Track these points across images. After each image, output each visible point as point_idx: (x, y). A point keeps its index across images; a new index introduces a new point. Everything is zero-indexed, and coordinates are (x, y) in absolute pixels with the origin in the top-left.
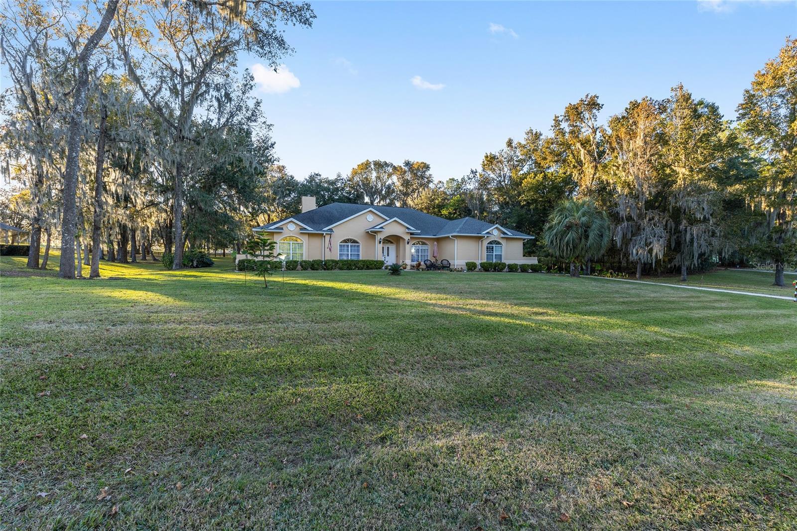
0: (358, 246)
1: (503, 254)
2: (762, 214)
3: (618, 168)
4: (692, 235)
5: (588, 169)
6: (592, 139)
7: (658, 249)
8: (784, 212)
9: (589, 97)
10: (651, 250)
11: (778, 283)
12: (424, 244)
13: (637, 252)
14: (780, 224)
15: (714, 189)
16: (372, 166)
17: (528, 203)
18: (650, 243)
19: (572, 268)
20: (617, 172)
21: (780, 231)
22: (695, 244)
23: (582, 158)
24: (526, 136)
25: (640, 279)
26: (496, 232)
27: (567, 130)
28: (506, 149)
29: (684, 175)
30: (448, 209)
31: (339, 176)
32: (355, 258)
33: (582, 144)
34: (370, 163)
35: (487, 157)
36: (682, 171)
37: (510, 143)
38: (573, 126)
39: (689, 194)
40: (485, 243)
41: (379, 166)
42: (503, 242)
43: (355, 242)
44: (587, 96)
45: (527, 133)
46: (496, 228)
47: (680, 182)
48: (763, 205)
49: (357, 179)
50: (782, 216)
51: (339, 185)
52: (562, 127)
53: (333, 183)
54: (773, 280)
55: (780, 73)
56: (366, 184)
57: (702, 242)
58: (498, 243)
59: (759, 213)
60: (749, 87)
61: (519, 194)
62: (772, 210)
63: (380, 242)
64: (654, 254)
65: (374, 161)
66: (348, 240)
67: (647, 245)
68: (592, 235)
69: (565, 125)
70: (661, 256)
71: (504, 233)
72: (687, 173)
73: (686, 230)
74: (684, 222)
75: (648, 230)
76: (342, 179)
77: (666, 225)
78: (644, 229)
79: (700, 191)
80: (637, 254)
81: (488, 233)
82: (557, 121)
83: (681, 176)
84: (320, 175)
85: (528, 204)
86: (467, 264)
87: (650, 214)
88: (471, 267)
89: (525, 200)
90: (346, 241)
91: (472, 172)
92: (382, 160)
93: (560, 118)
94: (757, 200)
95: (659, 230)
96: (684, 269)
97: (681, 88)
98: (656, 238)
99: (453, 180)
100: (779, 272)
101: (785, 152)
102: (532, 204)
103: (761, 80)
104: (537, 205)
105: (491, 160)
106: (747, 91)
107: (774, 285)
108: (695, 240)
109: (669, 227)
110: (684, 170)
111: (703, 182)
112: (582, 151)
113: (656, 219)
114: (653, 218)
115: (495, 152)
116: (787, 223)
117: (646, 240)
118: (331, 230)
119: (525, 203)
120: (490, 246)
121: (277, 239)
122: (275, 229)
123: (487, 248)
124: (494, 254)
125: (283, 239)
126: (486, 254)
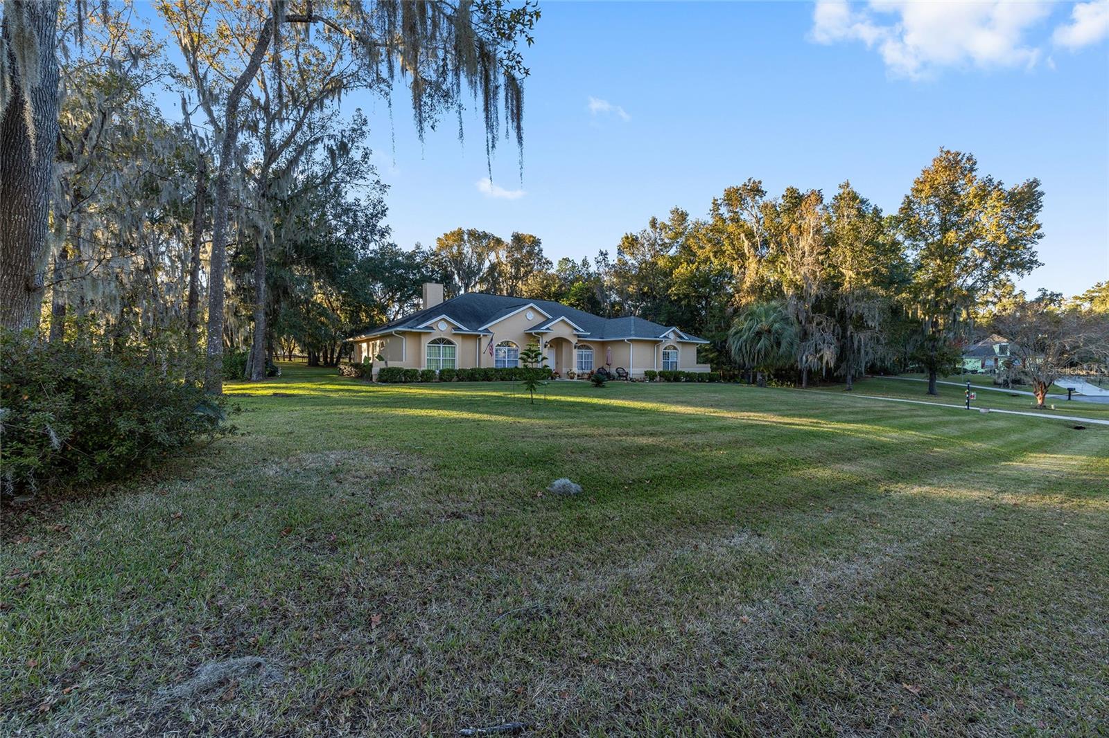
0: (517, 350)
1: (679, 361)
2: (917, 322)
3: (785, 265)
4: (859, 341)
5: (752, 265)
6: (755, 230)
7: (829, 355)
8: (937, 320)
9: (752, 181)
10: (821, 358)
11: (931, 392)
12: (588, 348)
13: (807, 360)
14: (933, 332)
15: (883, 296)
16: (466, 237)
17: (679, 298)
18: (820, 350)
19: (759, 377)
20: (784, 270)
21: (933, 339)
22: (863, 352)
23: (746, 251)
24: (671, 216)
25: (806, 387)
26: (672, 336)
27: (727, 215)
28: (649, 230)
29: (850, 278)
30: (568, 299)
31: (418, 247)
33: (746, 235)
34: (463, 232)
36: (849, 274)
37: (653, 223)
38: (733, 212)
39: (858, 299)
40: (662, 349)
41: (476, 236)
42: (679, 347)
43: (512, 345)
44: (750, 180)
45: (672, 212)
46: (673, 331)
47: (846, 285)
48: (919, 313)
49: (444, 253)
50: (935, 324)
51: (418, 259)
52: (720, 212)
53: (411, 256)
54: (927, 390)
55: (936, 183)
56: (458, 261)
57: (869, 349)
58: (675, 348)
59: (915, 320)
60: (909, 193)
61: (669, 286)
62: (927, 318)
63: (546, 346)
64: (824, 361)
65: (468, 230)
66: (506, 342)
67: (817, 351)
68: (784, 344)
69: (723, 210)
70: (832, 365)
71: (681, 337)
72: (854, 276)
73: (852, 337)
74: (851, 327)
75: (817, 335)
76: (423, 252)
77: (834, 331)
78: (812, 334)
79: (870, 297)
80: (807, 361)
81: (665, 337)
82: (716, 206)
83: (847, 279)
84: (396, 246)
85: (680, 300)
86: (646, 373)
87: (817, 318)
88: (651, 376)
89: (675, 294)
90: (502, 344)
91: (601, 253)
92: (480, 230)
93: (719, 202)
94: (914, 307)
95: (828, 336)
96: (849, 377)
97: (848, 185)
98: (826, 345)
99: (567, 260)
100: (932, 380)
101: (938, 261)
102: (684, 299)
103: (920, 187)
104: (689, 301)
105: (631, 242)
106: (908, 197)
107: (928, 393)
108: (862, 347)
109: (836, 331)
110: (851, 273)
111: (871, 288)
112: (746, 242)
113: (824, 323)
114: (821, 323)
115: (636, 231)
116: (939, 331)
117: (816, 345)
119: (676, 298)
120: (666, 352)
121: (427, 340)
122: (423, 328)
123: (663, 354)
124: (670, 361)
125: (432, 342)
126: (662, 361)
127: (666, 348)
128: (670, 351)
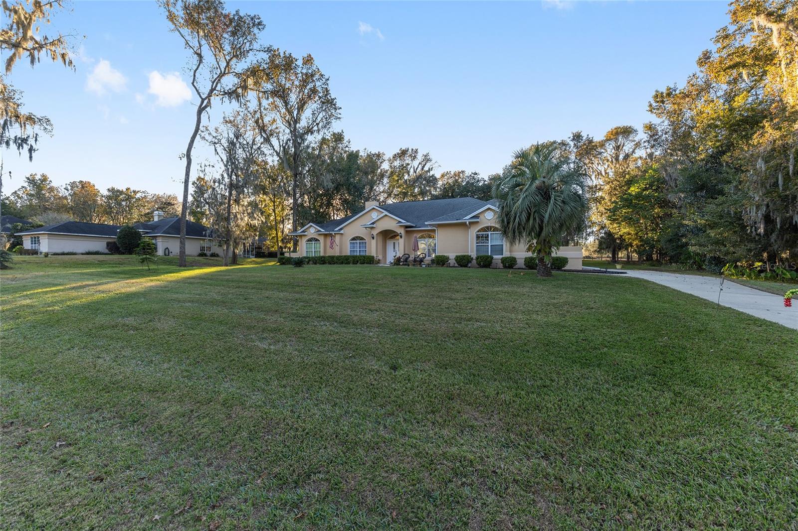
0: (366, 243)
1: (504, 244)
12: (431, 236)
26: (490, 216)
32: (364, 254)
43: (362, 239)
58: (497, 229)
63: (373, 238)
66: (357, 237)
81: (474, 218)
86: (435, 258)
90: (353, 239)
120: (482, 234)
121: (304, 240)
122: (301, 232)
123: (478, 237)
124: (490, 244)
125: (308, 240)
126: (475, 245)
127: (483, 230)
128: (489, 233)
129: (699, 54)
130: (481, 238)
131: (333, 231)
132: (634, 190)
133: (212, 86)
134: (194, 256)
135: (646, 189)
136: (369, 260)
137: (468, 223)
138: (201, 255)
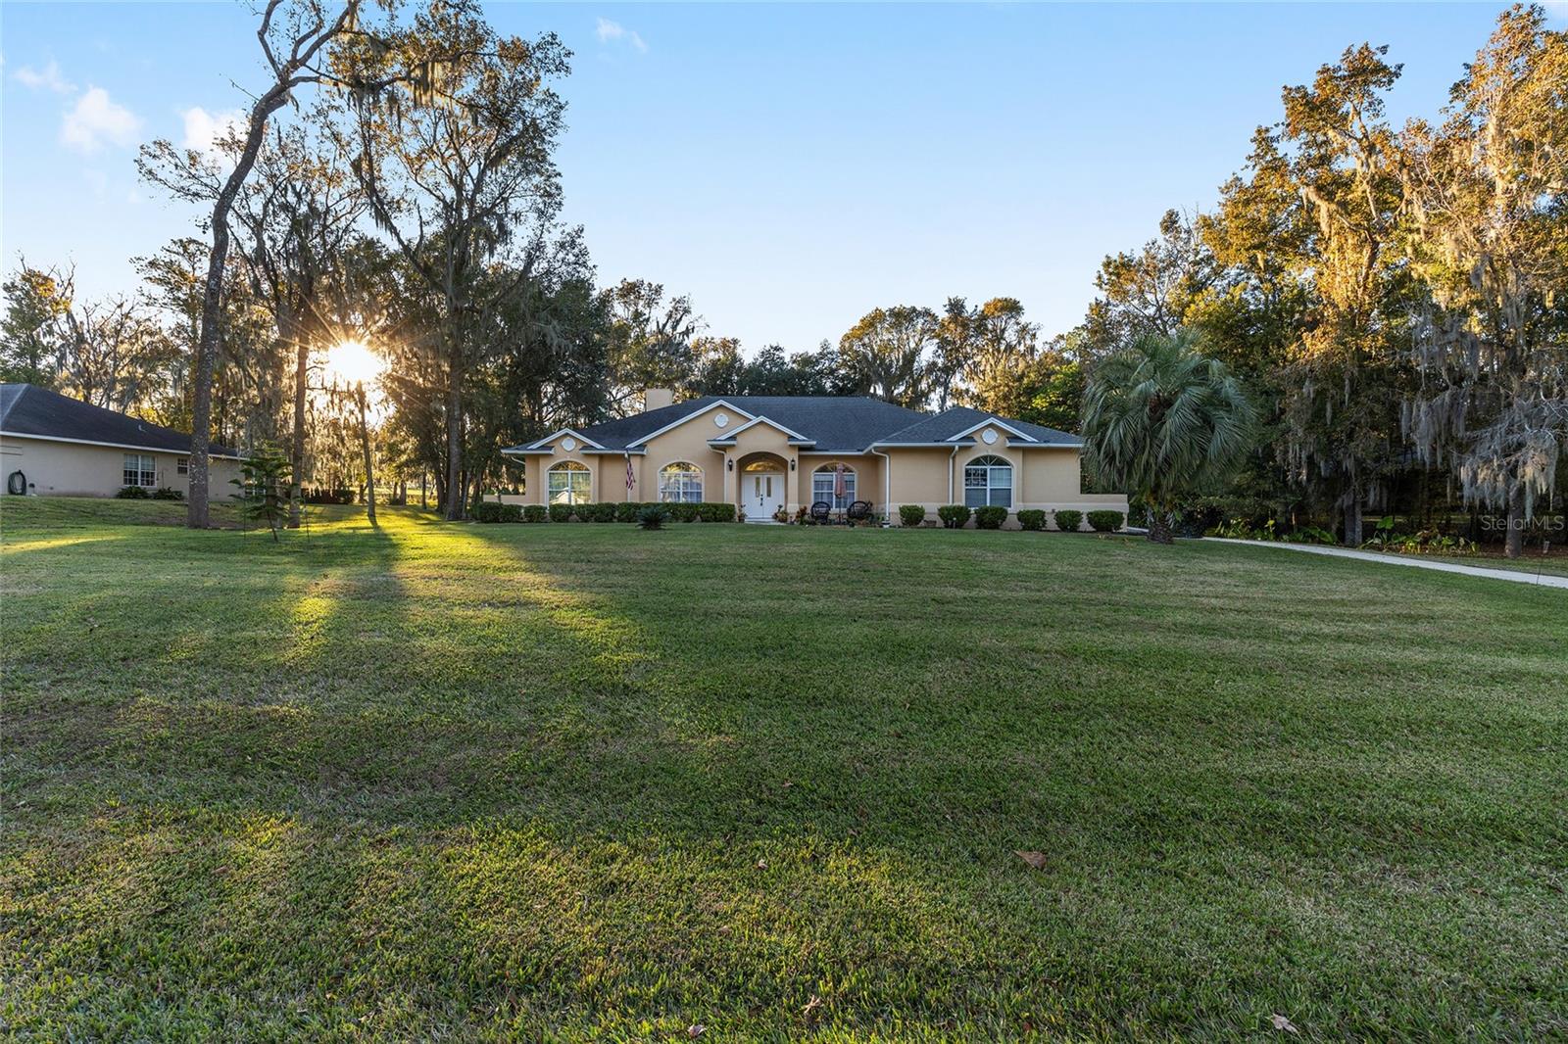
0: (699, 476)
1: (1014, 487)
9: (1353, 54)
16: (888, 320)
23: (1324, 227)
24: (1222, 198)
26: (989, 437)
27: (1293, 157)
28: (1161, 238)
30: (1045, 394)
32: (694, 500)
33: (1320, 189)
35: (1107, 265)
37: (1170, 223)
38: (1316, 143)
40: (963, 462)
41: (902, 317)
42: (1015, 461)
43: (690, 468)
44: (1345, 52)
45: (1226, 190)
46: (991, 425)
51: (826, 364)
52: (1278, 154)
56: (883, 357)
58: (1001, 462)
63: (731, 468)
65: (891, 310)
66: (678, 465)
69: (1288, 148)
71: (1013, 438)
86: (908, 511)
88: (911, 518)
93: (1274, 132)
105: (1119, 271)
112: (1323, 207)
115: (1132, 249)
118: (642, 446)
120: (976, 470)
121: (545, 466)
122: (538, 448)
123: (968, 473)
124: (988, 488)
125: (556, 468)
126: (964, 487)
127: (977, 462)
128: (988, 468)
129: (1162, 215)
130: (975, 476)
131: (624, 448)
132: (1039, 402)
133: (295, 52)
134: (104, 496)
135: (1059, 404)
136: (722, 515)
137: (957, 448)
138: (124, 495)
